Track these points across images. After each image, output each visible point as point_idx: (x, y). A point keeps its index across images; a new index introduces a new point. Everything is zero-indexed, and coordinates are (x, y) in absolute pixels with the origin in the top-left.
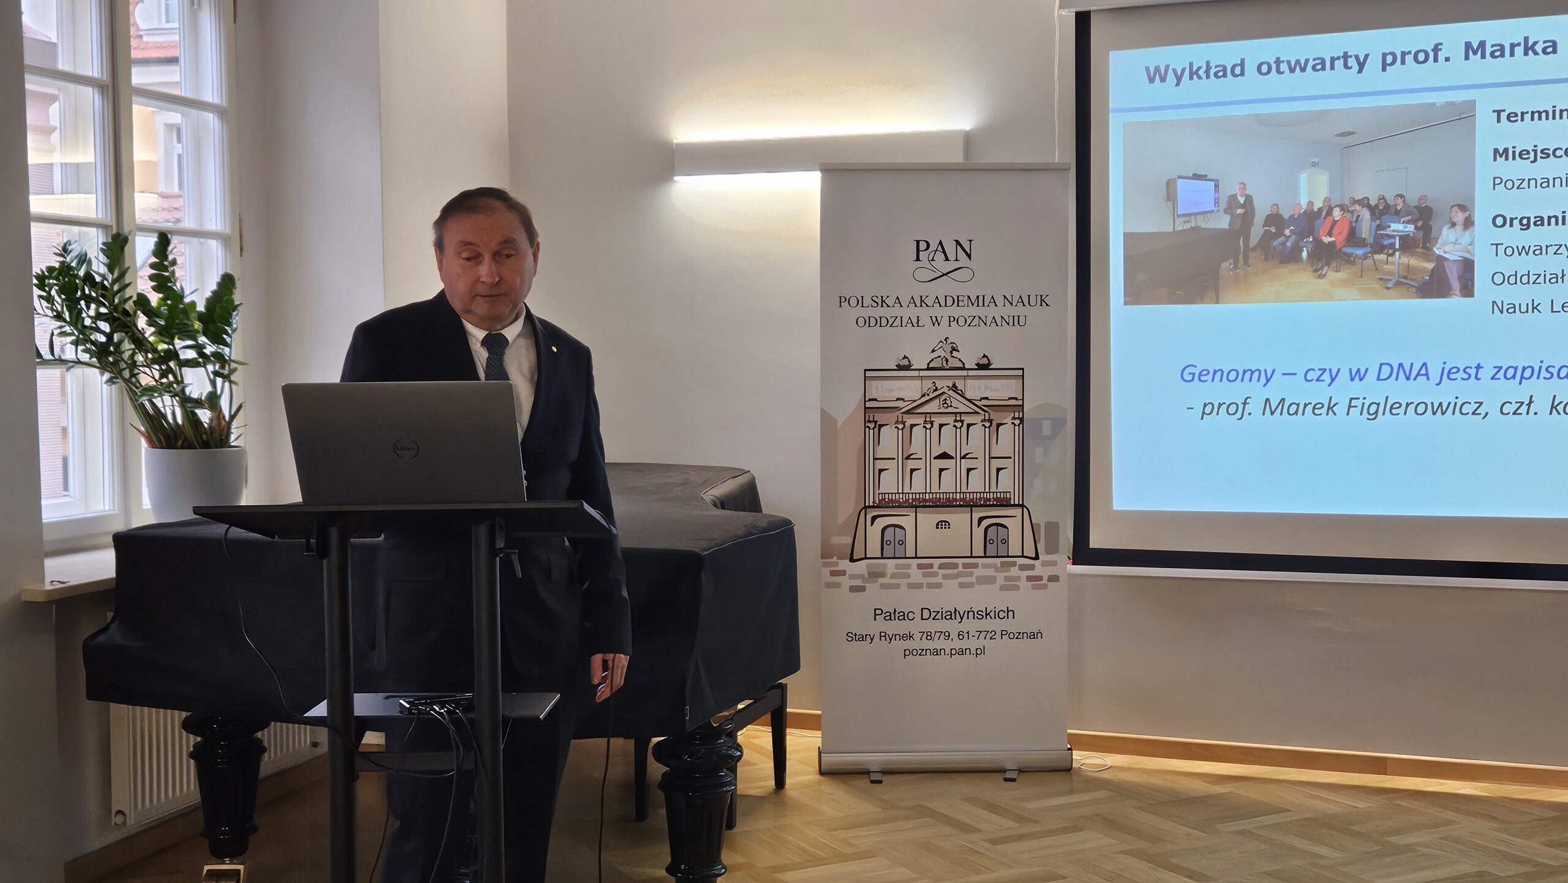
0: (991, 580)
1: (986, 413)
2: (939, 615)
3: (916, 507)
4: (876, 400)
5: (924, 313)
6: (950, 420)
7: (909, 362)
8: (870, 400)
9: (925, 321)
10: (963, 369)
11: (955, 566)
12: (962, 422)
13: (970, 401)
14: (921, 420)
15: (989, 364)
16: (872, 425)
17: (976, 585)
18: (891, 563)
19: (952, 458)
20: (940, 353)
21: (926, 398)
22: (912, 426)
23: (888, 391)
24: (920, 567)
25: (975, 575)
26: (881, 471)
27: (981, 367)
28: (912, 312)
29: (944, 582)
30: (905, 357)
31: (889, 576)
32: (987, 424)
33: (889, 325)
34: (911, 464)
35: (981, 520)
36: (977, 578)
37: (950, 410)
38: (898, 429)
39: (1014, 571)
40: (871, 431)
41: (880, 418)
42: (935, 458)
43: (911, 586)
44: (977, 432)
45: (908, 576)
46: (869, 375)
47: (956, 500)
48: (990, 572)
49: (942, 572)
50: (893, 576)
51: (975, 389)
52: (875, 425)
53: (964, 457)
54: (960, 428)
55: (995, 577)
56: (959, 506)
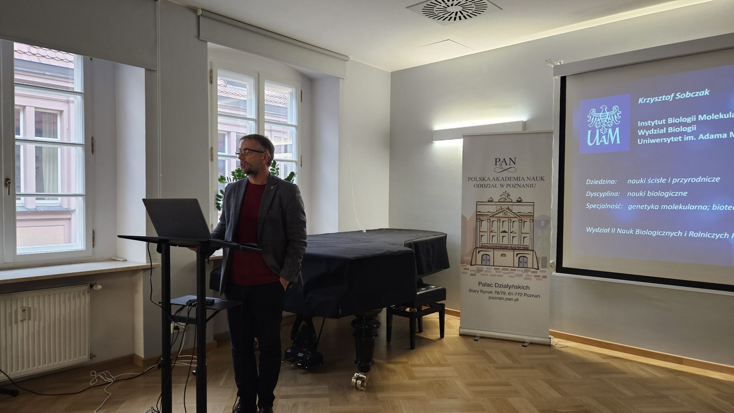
0: (521, 276)
1: (520, 218)
2: (502, 286)
3: (494, 249)
4: (480, 212)
5: (498, 183)
6: (507, 219)
7: (492, 199)
8: (478, 212)
9: (498, 185)
10: (512, 202)
11: (508, 270)
12: (511, 220)
13: (514, 213)
14: (496, 219)
15: (521, 200)
16: (479, 220)
17: (515, 277)
18: (485, 267)
19: (507, 232)
20: (503, 196)
21: (497, 212)
22: (493, 221)
23: (484, 209)
24: (495, 269)
25: (515, 273)
26: (482, 236)
27: (518, 201)
29: (504, 275)
30: (491, 198)
31: (484, 271)
32: (520, 221)
33: (486, 187)
34: (492, 234)
35: (517, 254)
36: (516, 274)
37: (506, 216)
38: (488, 222)
39: (530, 273)
40: (479, 222)
41: (482, 218)
42: (501, 232)
43: (491, 275)
44: (516, 224)
45: (490, 272)
46: (478, 203)
47: (508, 247)
48: (521, 273)
49: (503, 271)
50: (486, 271)
51: (516, 209)
52: (480, 220)
53: (511, 232)
54: (510, 222)
55: (522, 274)
56: (510, 249)
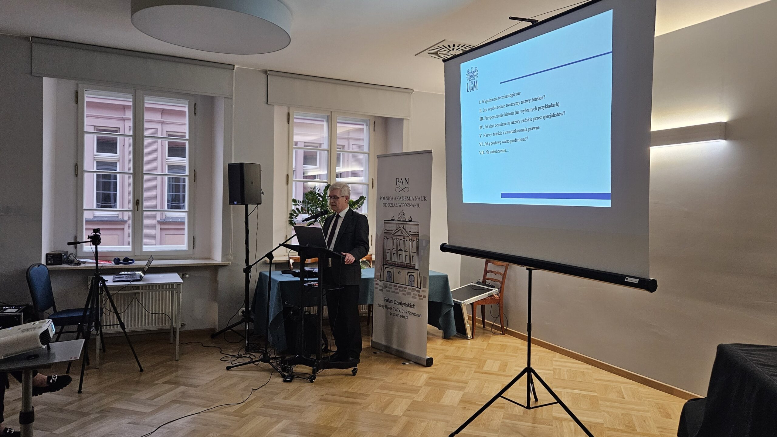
0: (409, 294)
1: (410, 237)
2: (398, 303)
3: (394, 266)
4: (386, 230)
5: (398, 202)
6: (402, 238)
8: (385, 230)
9: (398, 205)
10: (405, 221)
11: (401, 287)
12: (405, 239)
13: (407, 232)
14: (395, 237)
15: (412, 220)
16: (385, 238)
17: (407, 295)
18: (389, 284)
19: (402, 251)
20: (400, 216)
21: (397, 230)
22: (394, 239)
23: (389, 228)
24: (394, 286)
26: (387, 253)
27: (410, 221)
28: (394, 202)
29: (400, 293)
30: (393, 217)
31: (388, 287)
32: (411, 240)
33: (390, 206)
34: (394, 252)
35: (408, 273)
36: (407, 292)
37: (402, 235)
38: (391, 240)
39: (415, 292)
40: (385, 240)
42: (399, 250)
43: (392, 292)
44: (408, 243)
45: (392, 288)
46: (385, 222)
47: (403, 265)
48: (410, 290)
49: (399, 289)
51: (409, 228)
53: (405, 251)
54: (404, 241)
55: (411, 293)
56: (403, 267)
